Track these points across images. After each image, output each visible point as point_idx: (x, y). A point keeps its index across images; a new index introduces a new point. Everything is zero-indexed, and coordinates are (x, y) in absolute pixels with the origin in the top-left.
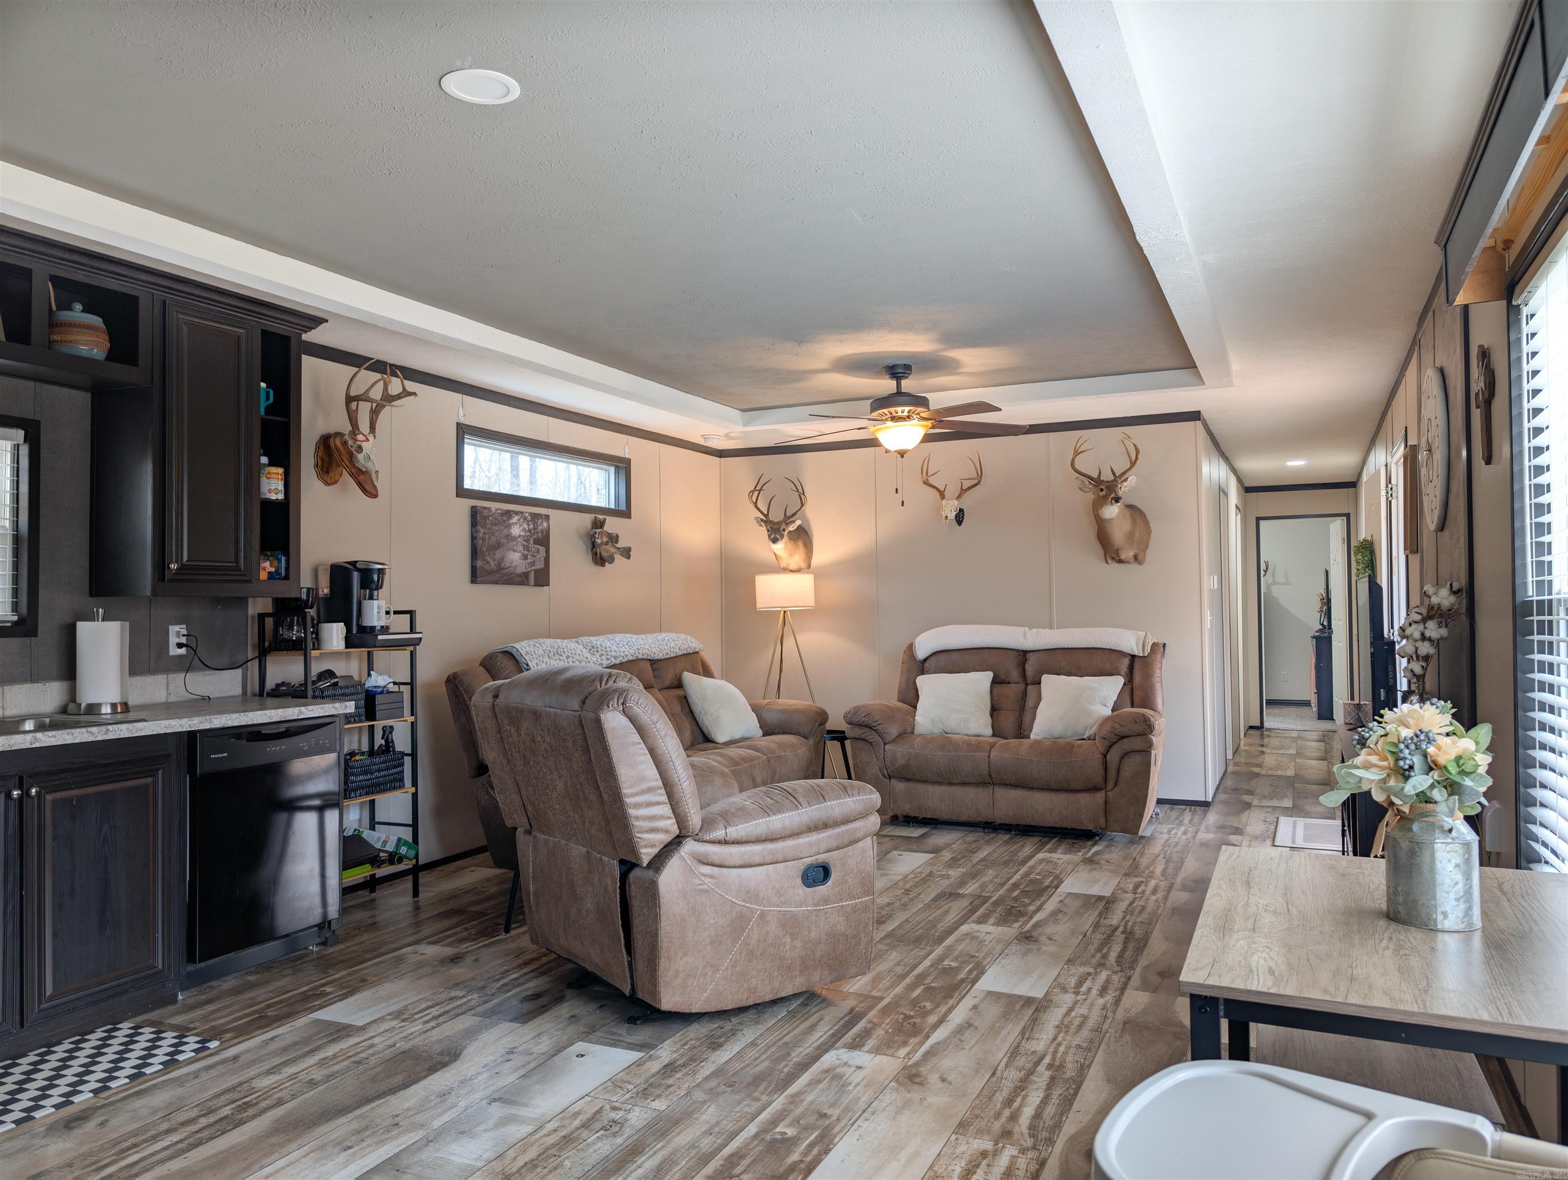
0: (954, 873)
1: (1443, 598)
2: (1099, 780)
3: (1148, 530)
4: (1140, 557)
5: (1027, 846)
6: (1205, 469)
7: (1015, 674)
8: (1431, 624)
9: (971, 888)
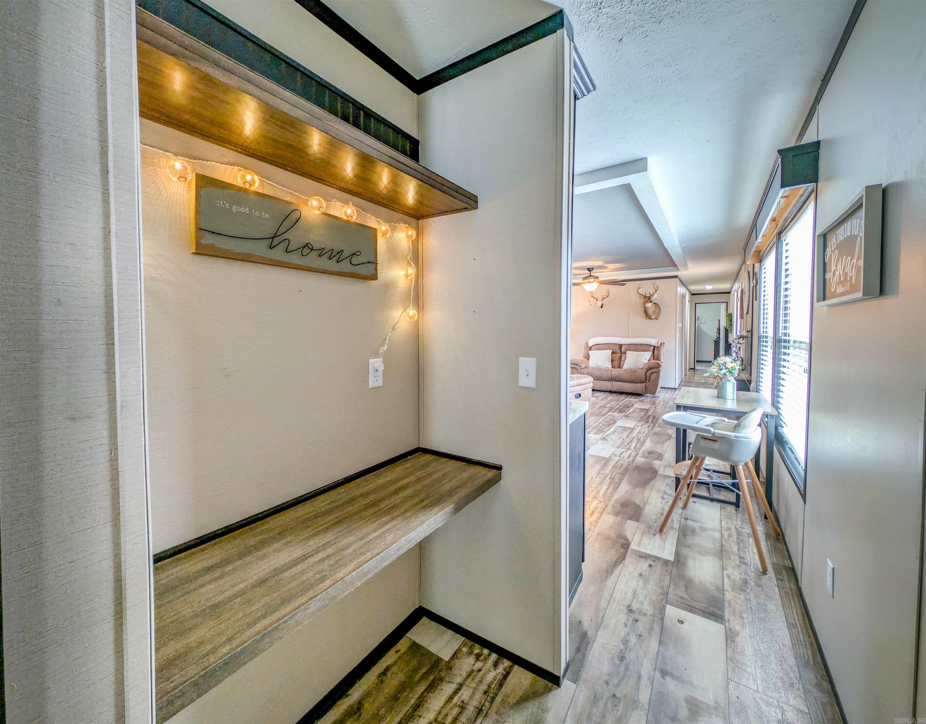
0: (603, 402)
1: (744, 333)
2: (644, 380)
3: (660, 310)
4: (657, 318)
5: (623, 397)
6: (679, 289)
7: (618, 351)
8: (741, 340)
9: (609, 405)
